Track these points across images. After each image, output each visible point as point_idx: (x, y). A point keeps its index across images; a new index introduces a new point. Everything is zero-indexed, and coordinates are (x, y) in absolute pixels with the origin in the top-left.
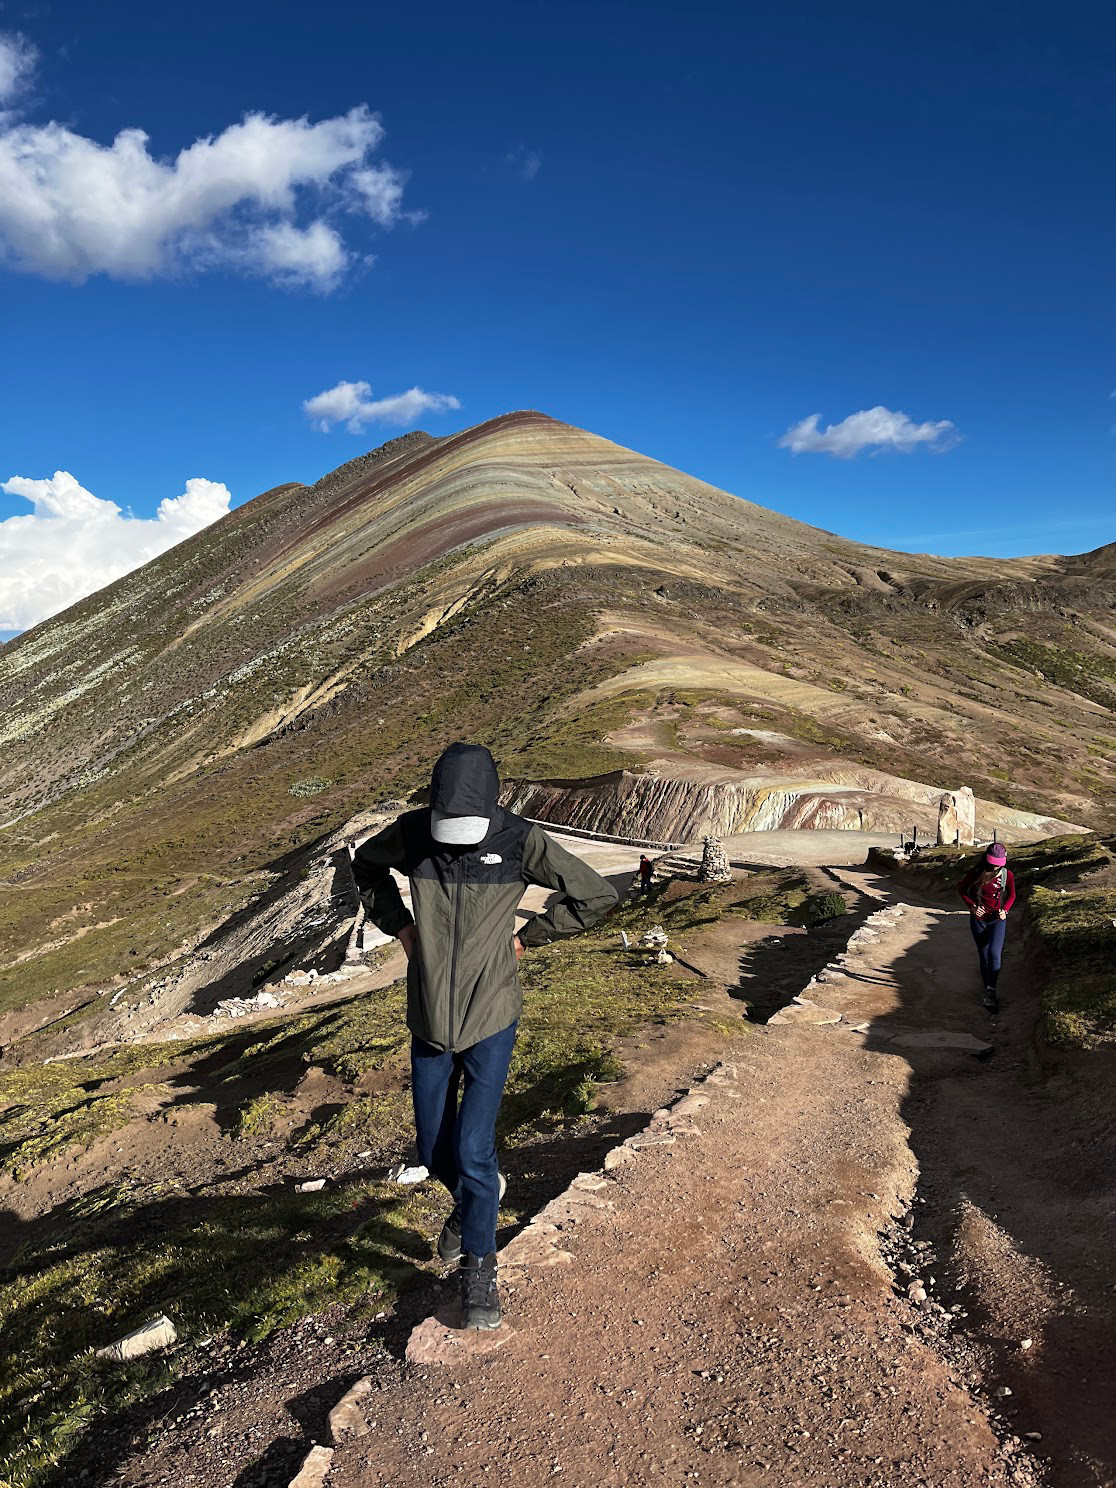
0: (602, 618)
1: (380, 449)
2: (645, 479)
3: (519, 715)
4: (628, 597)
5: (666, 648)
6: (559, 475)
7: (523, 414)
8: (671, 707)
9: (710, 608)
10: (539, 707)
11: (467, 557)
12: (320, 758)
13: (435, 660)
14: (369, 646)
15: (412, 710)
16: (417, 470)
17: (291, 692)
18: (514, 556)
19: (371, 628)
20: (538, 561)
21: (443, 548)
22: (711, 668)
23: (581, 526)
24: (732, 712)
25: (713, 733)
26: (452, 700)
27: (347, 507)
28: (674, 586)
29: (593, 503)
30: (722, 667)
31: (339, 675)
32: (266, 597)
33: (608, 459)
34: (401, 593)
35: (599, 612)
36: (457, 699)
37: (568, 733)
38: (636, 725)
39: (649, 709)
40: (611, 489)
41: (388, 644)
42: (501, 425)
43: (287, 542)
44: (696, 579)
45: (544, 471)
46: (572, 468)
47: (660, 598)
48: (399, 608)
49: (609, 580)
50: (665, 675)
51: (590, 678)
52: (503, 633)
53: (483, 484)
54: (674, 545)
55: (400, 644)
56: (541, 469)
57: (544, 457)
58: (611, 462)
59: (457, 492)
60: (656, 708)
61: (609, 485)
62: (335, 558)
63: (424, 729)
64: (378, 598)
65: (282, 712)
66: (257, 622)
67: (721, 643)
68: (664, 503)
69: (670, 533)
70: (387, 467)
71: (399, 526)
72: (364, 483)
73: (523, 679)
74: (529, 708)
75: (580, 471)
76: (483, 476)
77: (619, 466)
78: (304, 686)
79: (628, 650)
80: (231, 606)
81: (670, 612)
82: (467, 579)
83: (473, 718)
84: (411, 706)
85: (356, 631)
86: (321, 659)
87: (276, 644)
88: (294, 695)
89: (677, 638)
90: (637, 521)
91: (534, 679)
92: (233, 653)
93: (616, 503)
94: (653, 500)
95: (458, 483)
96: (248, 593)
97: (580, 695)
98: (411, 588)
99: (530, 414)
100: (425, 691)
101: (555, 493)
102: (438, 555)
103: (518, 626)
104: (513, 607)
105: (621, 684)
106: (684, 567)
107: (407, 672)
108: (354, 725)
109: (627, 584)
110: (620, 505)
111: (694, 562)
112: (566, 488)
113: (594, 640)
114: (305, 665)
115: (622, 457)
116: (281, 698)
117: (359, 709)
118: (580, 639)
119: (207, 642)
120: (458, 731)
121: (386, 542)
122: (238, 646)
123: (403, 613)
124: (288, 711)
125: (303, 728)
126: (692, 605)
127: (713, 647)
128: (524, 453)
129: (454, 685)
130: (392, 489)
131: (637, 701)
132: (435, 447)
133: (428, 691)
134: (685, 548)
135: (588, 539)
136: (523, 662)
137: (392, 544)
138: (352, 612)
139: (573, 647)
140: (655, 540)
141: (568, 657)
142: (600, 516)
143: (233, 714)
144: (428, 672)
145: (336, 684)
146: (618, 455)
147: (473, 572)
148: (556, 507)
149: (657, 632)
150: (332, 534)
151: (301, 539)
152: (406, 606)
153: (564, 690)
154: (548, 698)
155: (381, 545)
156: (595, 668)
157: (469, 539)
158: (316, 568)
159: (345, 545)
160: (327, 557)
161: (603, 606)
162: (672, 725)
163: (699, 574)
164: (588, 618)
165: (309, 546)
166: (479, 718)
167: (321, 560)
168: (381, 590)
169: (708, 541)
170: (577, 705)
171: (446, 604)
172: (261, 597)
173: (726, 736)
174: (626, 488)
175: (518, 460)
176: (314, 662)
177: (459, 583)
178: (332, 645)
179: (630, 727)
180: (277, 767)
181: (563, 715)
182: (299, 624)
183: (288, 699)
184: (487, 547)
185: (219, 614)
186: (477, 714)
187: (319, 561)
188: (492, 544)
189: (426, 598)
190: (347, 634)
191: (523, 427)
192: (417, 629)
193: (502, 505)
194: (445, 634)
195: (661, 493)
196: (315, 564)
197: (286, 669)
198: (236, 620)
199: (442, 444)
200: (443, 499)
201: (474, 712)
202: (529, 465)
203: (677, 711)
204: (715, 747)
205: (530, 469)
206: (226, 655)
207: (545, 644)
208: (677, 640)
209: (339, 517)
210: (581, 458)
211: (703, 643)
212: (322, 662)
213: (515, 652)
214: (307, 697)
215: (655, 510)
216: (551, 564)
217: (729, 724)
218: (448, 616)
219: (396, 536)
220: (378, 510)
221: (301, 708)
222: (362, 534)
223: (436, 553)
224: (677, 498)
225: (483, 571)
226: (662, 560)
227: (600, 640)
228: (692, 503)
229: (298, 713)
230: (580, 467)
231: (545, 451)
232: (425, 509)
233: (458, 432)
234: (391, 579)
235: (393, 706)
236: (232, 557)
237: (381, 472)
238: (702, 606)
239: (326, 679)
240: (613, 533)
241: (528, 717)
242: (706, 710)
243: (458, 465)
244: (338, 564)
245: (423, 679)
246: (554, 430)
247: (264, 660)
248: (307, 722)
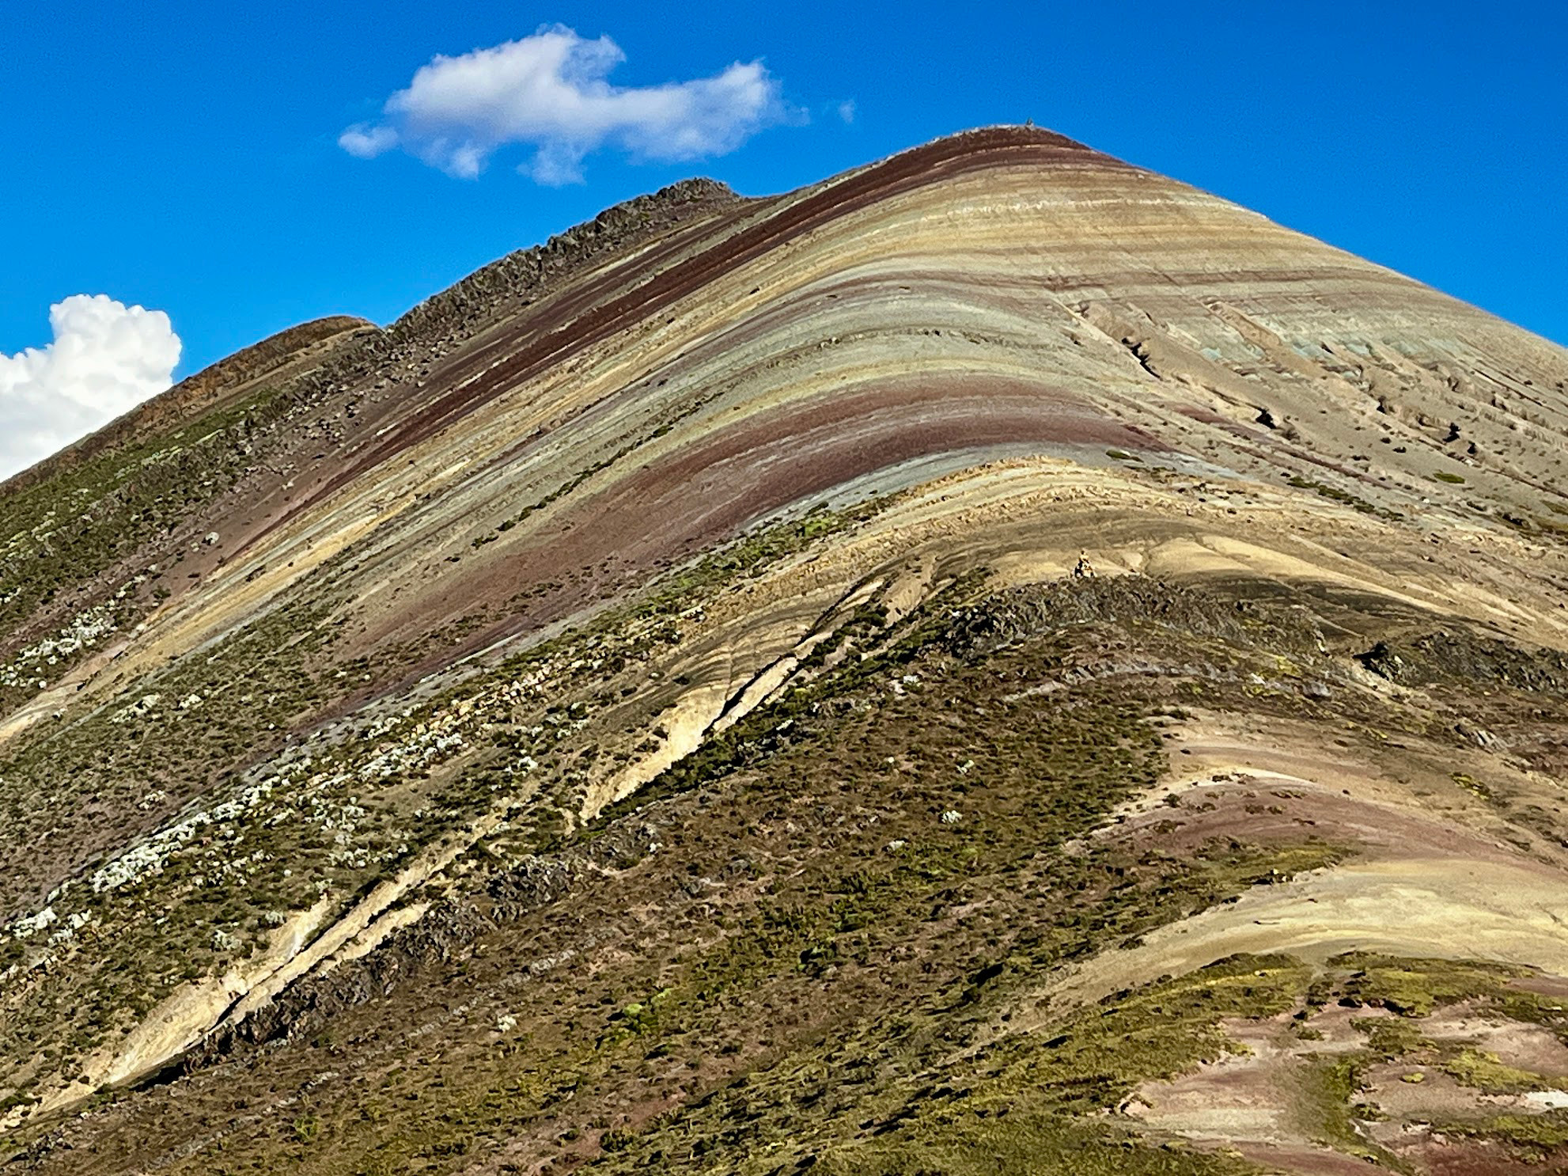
0: (1185, 733)
1: (584, 228)
2: (1357, 326)
3: (906, 1020)
4: (1269, 673)
5: (1369, 833)
6: (1098, 312)
7: (1003, 137)
8: (1347, 1015)
9: (1529, 716)
10: (967, 997)
11: (806, 543)
12: (320, 1126)
13: (679, 841)
14: (501, 794)
15: (598, 991)
16: (691, 289)
17: (265, 925)
18: (942, 542)
19: (512, 740)
20: (1012, 557)
21: (738, 514)
22: (1501, 898)
23: (1150, 460)
24: (1536, 1039)
25: (1463, 1101)
26: (718, 962)
27: (482, 391)
28: (1416, 645)
29: (1197, 392)
30: (1539, 897)
31: (409, 877)
32: (226, 642)
33: (1250, 266)
34: (609, 641)
35: (1177, 715)
36: (733, 961)
37: (1025, 1081)
38: (1230, 1067)
39: (1282, 1017)
40: (1253, 354)
41: (557, 789)
42: (939, 166)
43: (300, 485)
44: (1492, 626)
45: (1058, 298)
46: (1139, 290)
47: (1373, 679)
48: (598, 684)
49: (1213, 622)
50: (1352, 915)
51: (1127, 914)
52: (886, 769)
53: (870, 332)
54: (1434, 521)
55: (591, 790)
56: (1046, 294)
57: (1062, 257)
58: (1259, 277)
59: (793, 355)
60: (1302, 1016)
61: (1248, 342)
62: (430, 537)
63: (628, 1049)
64: (541, 654)
65: (234, 981)
66: (192, 715)
67: (1551, 822)
68: (1413, 397)
69: (1428, 487)
70: (601, 281)
71: (620, 446)
72: (531, 324)
73: (930, 907)
74: (937, 998)
75: (1166, 299)
76: (872, 310)
77: (1283, 287)
78: (303, 906)
79: (1252, 833)
80: (127, 668)
81: (1398, 723)
82: (802, 606)
83: (777, 1020)
84: (597, 977)
85: (469, 750)
86: (360, 830)
87: (238, 782)
88: (273, 932)
89: (1413, 801)
90: (1327, 446)
91: (963, 911)
92: (116, 804)
93: (1263, 394)
94: (1380, 390)
95: (798, 328)
96: (179, 631)
97: (1087, 965)
98: (635, 627)
99: (1022, 138)
100: (642, 936)
101: (1082, 363)
102: (722, 535)
103: (931, 750)
104: (919, 691)
105: (1215, 936)
106: (1460, 589)
107: (595, 875)
108: (426, 1029)
109: (1271, 634)
110: (1277, 399)
111: (1493, 572)
112: (1119, 348)
113: (1152, 798)
114: (314, 844)
115: (1294, 263)
116: (236, 942)
117: (447, 981)
118: (1111, 794)
119: (44, 768)
120: (727, 1060)
121: (577, 495)
122: (131, 783)
123: (606, 699)
124: (254, 979)
125: (282, 1032)
126: (1469, 703)
127: (1524, 832)
128: (999, 245)
129: (730, 919)
130: (612, 341)
131: (1248, 992)
132: (744, 225)
133: (652, 935)
134: (1468, 532)
135: (1167, 498)
136: (936, 856)
137: (594, 498)
138: (463, 694)
139: (1089, 816)
140: (1379, 504)
141: (1071, 848)
142: (1213, 430)
143: (95, 984)
144: (656, 877)
145: (397, 905)
146: (1281, 253)
147: (820, 584)
148: (1081, 404)
149: (1347, 782)
150: (430, 466)
151: (342, 479)
152: (619, 678)
153: (1046, 947)
154: (997, 970)
155: (563, 503)
156: (1146, 885)
157: (815, 490)
158: (375, 562)
159: (465, 500)
160: (408, 532)
161: (1191, 699)
162: (1342, 1069)
163: (1503, 610)
164: (1143, 732)
165: (368, 496)
166: (791, 1022)
167: (393, 539)
168: (552, 631)
169: (1544, 513)
170: (1074, 996)
171: (735, 676)
172: (211, 643)
173: (1504, 1112)
174: (1302, 352)
175: (981, 266)
176: (339, 838)
177: (778, 617)
178: (396, 789)
179: (1213, 1069)
180: (193, 1148)
181: (1032, 1024)
182: (311, 723)
183: (255, 947)
184: (865, 515)
185: (90, 689)
186: (787, 1008)
187: (386, 543)
188: (883, 504)
189: (677, 659)
190: (441, 757)
191: (1002, 174)
192: (644, 748)
193: (923, 396)
194: (717, 764)
195: (1407, 368)
196: (374, 550)
197: (259, 856)
198: (133, 708)
199: (761, 218)
200: (751, 372)
201: (775, 1000)
202: (1012, 282)
203: (1363, 1027)
204: (1462, 1146)
205: (1017, 293)
206: (95, 808)
207: (1005, 806)
208: (1413, 807)
209: (454, 420)
210: (1168, 263)
211: (1495, 819)
212: (362, 838)
213: (915, 826)
214: (312, 939)
215: (1387, 419)
216: (1050, 568)
217: (1516, 1075)
218: (739, 711)
219: (610, 476)
220: (570, 400)
221: (289, 974)
222: (514, 470)
223: (717, 527)
224: (1455, 385)
225: (849, 584)
226: (1393, 566)
227: (1172, 801)
228: (1499, 398)
229: (279, 987)
230: (1166, 290)
231: (1064, 241)
232: (696, 403)
233: (811, 185)
234: (585, 600)
235: (544, 976)
236: (145, 526)
237: (585, 294)
238: (1502, 706)
239: (369, 888)
240: (1249, 481)
241: (931, 1024)
242: (1455, 1029)
243: (803, 276)
244: (437, 552)
245: (641, 898)
246: (1093, 181)
247: (201, 826)
248: (295, 1015)
